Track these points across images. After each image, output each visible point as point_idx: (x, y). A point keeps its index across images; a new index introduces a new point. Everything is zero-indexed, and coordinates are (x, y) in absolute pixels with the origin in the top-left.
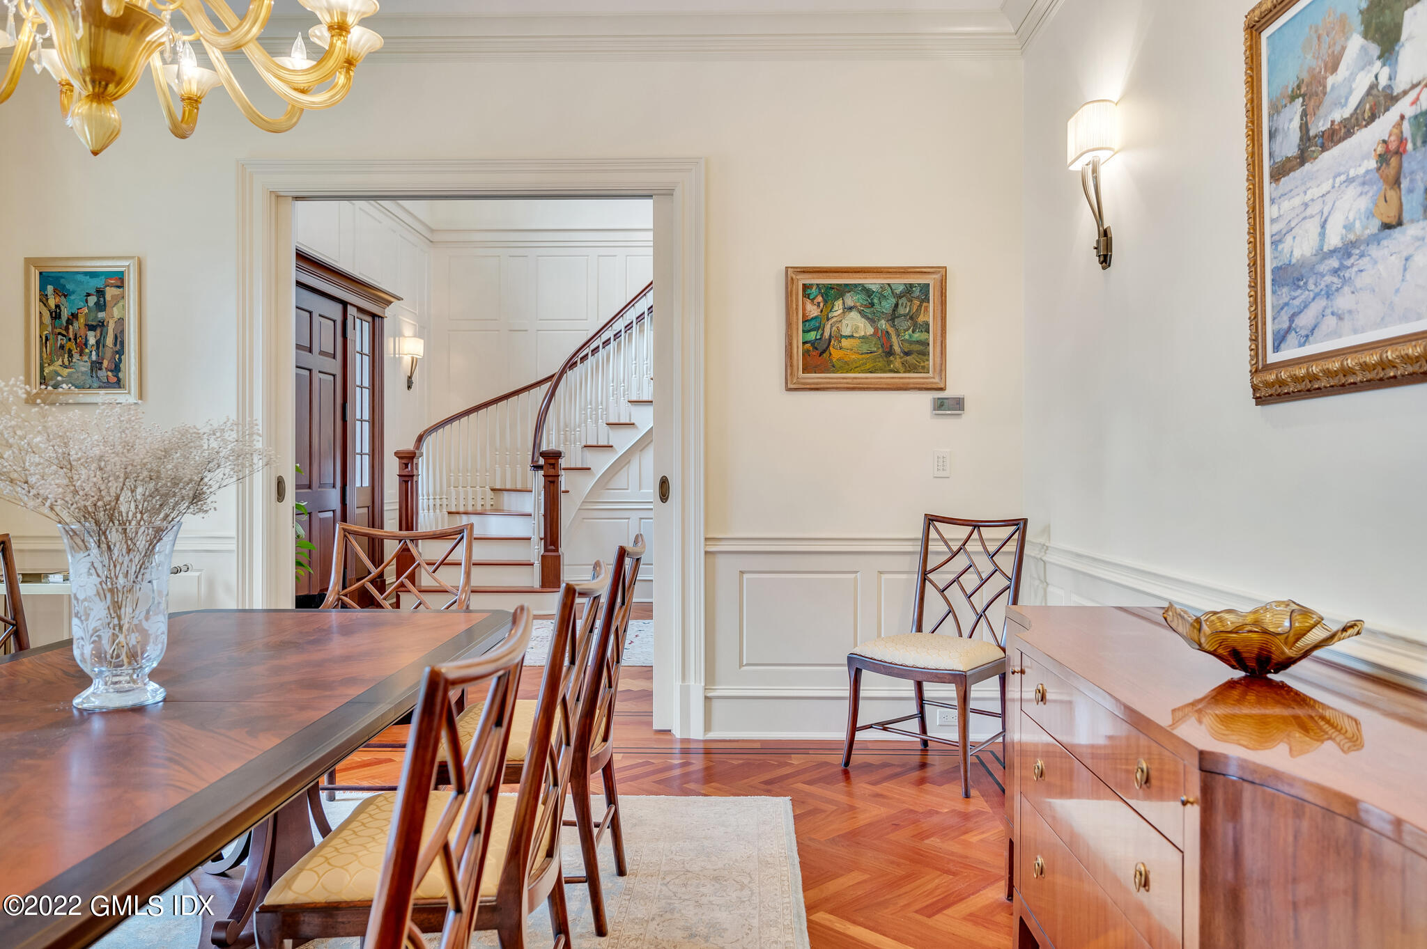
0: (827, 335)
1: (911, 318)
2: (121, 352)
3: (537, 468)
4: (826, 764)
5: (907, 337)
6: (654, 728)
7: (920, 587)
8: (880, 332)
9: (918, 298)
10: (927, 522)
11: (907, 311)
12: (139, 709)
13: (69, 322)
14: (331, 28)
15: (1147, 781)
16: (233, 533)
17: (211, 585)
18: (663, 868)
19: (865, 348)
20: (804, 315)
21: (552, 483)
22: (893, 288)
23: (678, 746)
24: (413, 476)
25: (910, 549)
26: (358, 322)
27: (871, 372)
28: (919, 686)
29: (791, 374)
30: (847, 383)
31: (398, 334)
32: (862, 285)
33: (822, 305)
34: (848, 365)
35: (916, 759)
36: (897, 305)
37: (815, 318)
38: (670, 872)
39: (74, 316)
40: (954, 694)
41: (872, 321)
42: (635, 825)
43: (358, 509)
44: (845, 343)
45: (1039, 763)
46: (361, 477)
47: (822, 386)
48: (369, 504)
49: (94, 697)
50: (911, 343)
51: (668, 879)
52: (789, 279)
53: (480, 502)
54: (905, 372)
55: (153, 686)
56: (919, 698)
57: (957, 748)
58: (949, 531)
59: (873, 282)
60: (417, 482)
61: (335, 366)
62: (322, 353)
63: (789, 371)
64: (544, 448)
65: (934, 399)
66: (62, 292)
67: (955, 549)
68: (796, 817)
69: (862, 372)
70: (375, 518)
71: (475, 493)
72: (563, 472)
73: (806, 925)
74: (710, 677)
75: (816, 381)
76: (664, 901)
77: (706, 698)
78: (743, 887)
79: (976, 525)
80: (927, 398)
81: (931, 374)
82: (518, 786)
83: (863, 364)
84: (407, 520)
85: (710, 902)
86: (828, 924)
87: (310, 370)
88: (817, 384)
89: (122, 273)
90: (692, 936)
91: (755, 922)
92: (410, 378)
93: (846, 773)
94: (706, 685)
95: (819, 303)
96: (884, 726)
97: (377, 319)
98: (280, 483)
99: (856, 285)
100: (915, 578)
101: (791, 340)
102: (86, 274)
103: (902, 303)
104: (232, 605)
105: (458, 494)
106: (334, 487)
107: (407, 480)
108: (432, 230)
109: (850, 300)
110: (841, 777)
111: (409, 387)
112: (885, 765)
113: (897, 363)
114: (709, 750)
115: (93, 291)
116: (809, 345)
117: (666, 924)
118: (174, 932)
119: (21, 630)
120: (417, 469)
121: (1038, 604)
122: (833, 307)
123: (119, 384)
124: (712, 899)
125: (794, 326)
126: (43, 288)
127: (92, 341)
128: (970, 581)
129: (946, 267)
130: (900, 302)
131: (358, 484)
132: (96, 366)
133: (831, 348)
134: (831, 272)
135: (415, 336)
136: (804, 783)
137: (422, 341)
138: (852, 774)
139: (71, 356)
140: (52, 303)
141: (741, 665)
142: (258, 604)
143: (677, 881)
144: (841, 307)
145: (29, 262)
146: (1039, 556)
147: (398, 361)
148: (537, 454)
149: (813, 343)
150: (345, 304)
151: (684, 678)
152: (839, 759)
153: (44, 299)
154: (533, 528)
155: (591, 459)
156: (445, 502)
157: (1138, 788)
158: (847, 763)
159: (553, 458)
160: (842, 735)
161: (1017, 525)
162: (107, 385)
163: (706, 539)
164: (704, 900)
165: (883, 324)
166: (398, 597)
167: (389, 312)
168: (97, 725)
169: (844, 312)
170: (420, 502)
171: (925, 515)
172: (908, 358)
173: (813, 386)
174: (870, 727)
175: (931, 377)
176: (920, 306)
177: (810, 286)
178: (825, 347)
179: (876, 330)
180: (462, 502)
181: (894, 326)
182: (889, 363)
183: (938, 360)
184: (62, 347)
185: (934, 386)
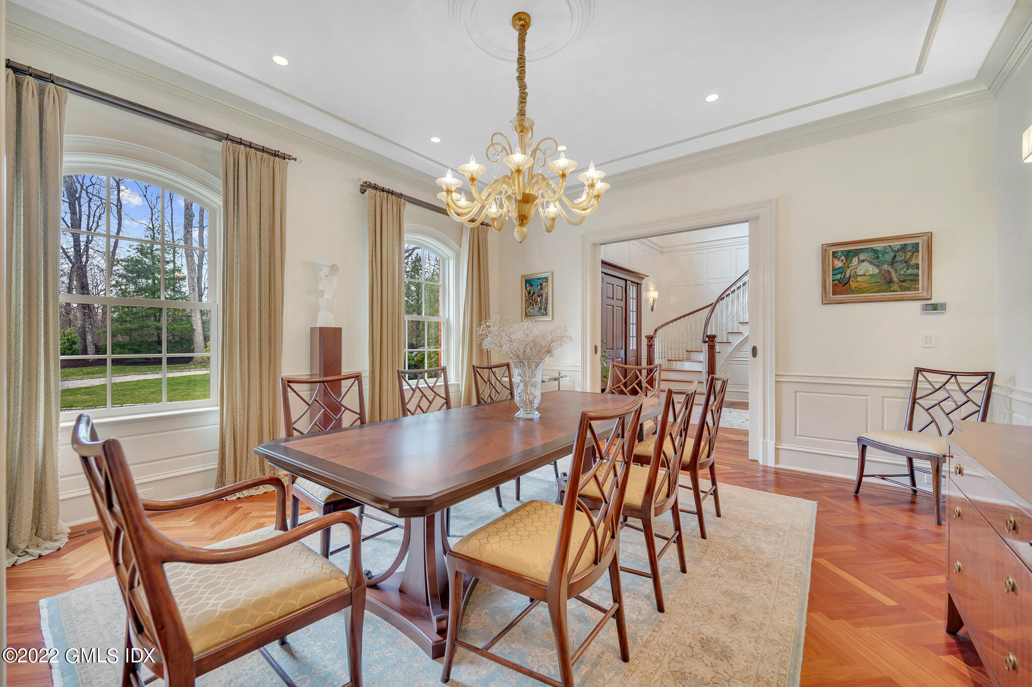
0: (848, 275)
1: (906, 262)
2: (547, 304)
3: (705, 342)
4: (844, 490)
5: (902, 272)
6: (749, 458)
7: (911, 406)
8: (883, 271)
9: (910, 251)
10: (917, 372)
11: (903, 259)
12: (531, 420)
13: (533, 295)
14: (588, 186)
15: (1015, 528)
16: (580, 365)
17: (573, 381)
18: (740, 519)
19: (873, 280)
20: (833, 267)
21: (712, 349)
22: (892, 247)
23: (761, 468)
24: (652, 345)
25: (905, 386)
26: (631, 286)
27: (877, 293)
28: (910, 460)
29: (825, 296)
30: (861, 299)
31: (648, 290)
32: (871, 248)
33: (844, 261)
34: (862, 290)
35: (909, 498)
36: (895, 256)
37: (840, 267)
38: (742, 521)
39: (534, 293)
40: (930, 466)
41: (878, 266)
42: (730, 498)
43: (631, 358)
44: (859, 279)
45: (958, 509)
46: (632, 345)
47: (845, 301)
48: (636, 356)
49: (520, 414)
50: (905, 275)
51: (741, 523)
52: (824, 250)
53: (681, 356)
54: (901, 291)
55: (536, 413)
56: (910, 466)
57: (932, 496)
58: (931, 377)
59: (878, 246)
60: (654, 348)
61: (623, 304)
62: (617, 299)
63: (824, 295)
64: (709, 333)
65: (923, 305)
66: (531, 285)
67: (937, 387)
68: (818, 512)
69: (871, 293)
70: (638, 363)
71: (679, 352)
72: (717, 344)
73: (811, 562)
74: (778, 438)
75: (841, 299)
76: (736, 532)
77: (776, 448)
78: (779, 536)
79: (954, 375)
80: (918, 305)
81: (920, 291)
82: (649, 466)
83: (871, 289)
84: (650, 361)
85: (760, 539)
86: (824, 565)
87: (613, 306)
88: (841, 300)
89: (547, 277)
90: (747, 550)
91: (782, 553)
92: (652, 307)
93: (856, 498)
94: (776, 441)
95: (842, 260)
96: (883, 477)
97: (639, 285)
98: (596, 347)
99: (867, 249)
100: (907, 402)
101: (825, 280)
102: (537, 279)
103: (899, 255)
104: (580, 390)
105: (672, 353)
106: (622, 349)
107: (650, 347)
108: (662, 248)
109: (862, 256)
110: (853, 498)
111: (652, 311)
112: (883, 497)
113: (896, 287)
114: (778, 473)
115: (539, 284)
116: (836, 281)
117: (735, 542)
118: (551, 497)
119: (513, 393)
120: (654, 342)
121: (1005, 423)
122: (851, 261)
123: (546, 314)
124: (761, 537)
125: (827, 273)
126: (526, 285)
127: (539, 301)
128: (948, 405)
129: (931, 232)
130: (898, 254)
131: (631, 348)
132: (540, 308)
133: (850, 282)
134: (850, 243)
135: (655, 290)
136: (828, 497)
137: (657, 292)
138: (860, 498)
139: (533, 306)
140: (528, 289)
141: (796, 435)
142: (588, 391)
143: (745, 525)
144: (857, 260)
145: (522, 276)
146: (1006, 395)
147: (647, 300)
148: (705, 336)
149: (839, 280)
150: (626, 280)
151: (764, 438)
152: (853, 489)
153: (526, 288)
154: (703, 367)
155: (731, 338)
156: (666, 356)
157: (1007, 531)
158: (857, 492)
159: (712, 338)
160: (854, 477)
161: (986, 375)
162: (543, 315)
163: (776, 375)
164: (757, 537)
165: (886, 267)
166: (646, 392)
167: (644, 282)
168: (521, 423)
169: (859, 263)
170: (656, 356)
171: (915, 368)
172: (903, 284)
173: (838, 302)
174: (874, 476)
175: (921, 292)
176: (912, 255)
177: (837, 252)
178: (846, 282)
179: (881, 271)
180: (673, 356)
181: (893, 267)
182: (890, 287)
183: (926, 283)
184: (531, 303)
185: (923, 298)
